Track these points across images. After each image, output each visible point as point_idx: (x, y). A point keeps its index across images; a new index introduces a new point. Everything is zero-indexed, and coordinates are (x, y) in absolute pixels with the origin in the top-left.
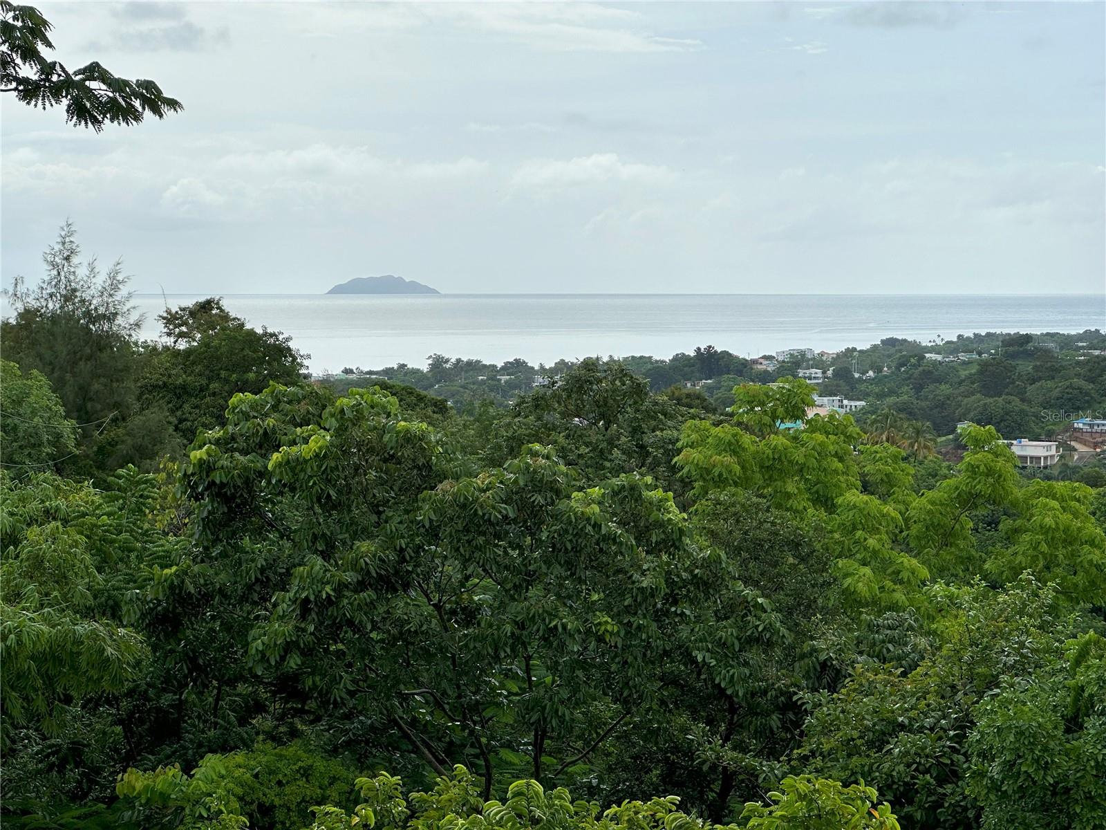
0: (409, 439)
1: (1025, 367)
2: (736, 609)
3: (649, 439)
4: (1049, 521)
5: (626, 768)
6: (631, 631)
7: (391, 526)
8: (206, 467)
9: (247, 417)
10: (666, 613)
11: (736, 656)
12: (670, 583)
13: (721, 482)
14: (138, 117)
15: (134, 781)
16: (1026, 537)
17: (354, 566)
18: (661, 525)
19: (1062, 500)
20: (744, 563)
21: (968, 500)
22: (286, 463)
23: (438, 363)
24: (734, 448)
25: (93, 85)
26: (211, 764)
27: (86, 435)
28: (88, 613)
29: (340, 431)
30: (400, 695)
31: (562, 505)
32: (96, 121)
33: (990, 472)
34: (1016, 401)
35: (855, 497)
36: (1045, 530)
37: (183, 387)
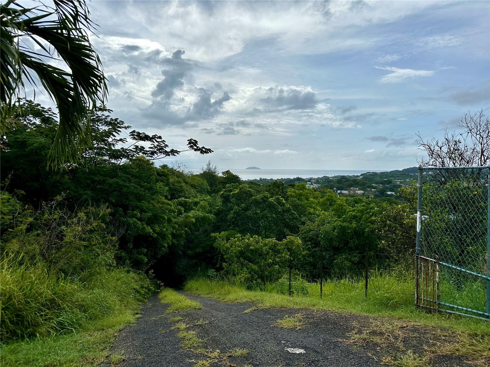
0: (249, 191)
1: (344, 180)
2: (293, 214)
3: (284, 191)
4: (339, 203)
5: (278, 235)
6: (277, 217)
7: (246, 202)
8: (223, 194)
9: (228, 188)
10: (283, 214)
11: (292, 220)
12: (283, 210)
13: (293, 197)
14: (209, 153)
15: (213, 234)
16: (336, 205)
17: (241, 207)
18: (282, 203)
19: (341, 200)
20: (294, 208)
21: (328, 200)
22: (233, 194)
23: (261, 179)
24: (295, 192)
25: (203, 149)
26: (223, 233)
27: (211, 188)
28: (208, 213)
29: (240, 190)
30: (247, 224)
31: (268, 200)
32: (203, 154)
33: (331, 196)
34: (342, 185)
35: (312, 199)
36: (338, 204)
37: (225, 182)
